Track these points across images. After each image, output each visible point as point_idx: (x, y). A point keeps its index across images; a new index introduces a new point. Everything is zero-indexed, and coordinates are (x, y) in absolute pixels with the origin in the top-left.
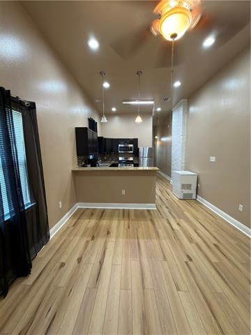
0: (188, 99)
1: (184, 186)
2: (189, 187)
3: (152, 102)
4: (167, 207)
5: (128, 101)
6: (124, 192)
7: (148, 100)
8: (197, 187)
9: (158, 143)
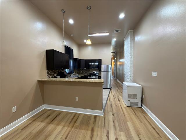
0: (134, 29)
1: (130, 96)
2: (135, 96)
3: (108, 34)
4: (113, 115)
5: (91, 34)
6: (77, 99)
7: (104, 33)
8: (142, 97)
9: (118, 63)
